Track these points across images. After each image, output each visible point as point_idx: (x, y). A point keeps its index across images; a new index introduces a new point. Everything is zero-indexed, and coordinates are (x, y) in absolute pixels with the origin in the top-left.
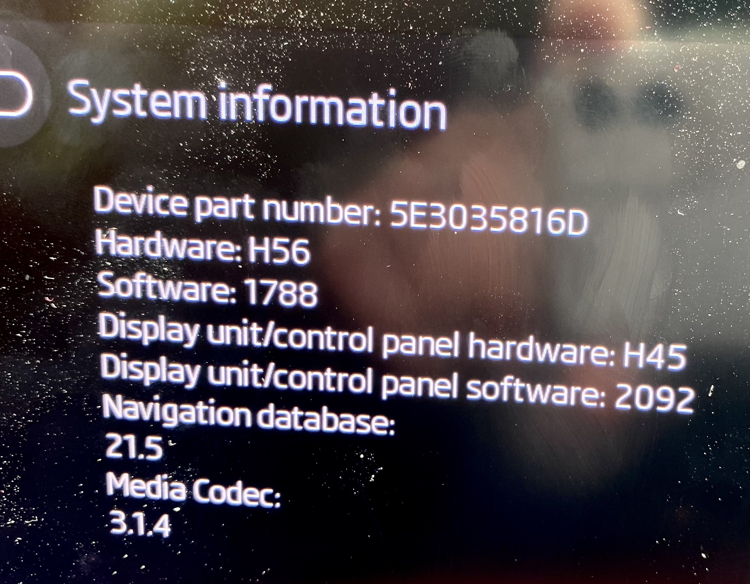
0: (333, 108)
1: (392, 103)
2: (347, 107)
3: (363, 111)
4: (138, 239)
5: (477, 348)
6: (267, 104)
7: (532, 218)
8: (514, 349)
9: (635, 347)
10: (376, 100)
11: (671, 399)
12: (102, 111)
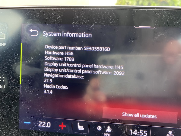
0: (77, 35)
1: (85, 34)
2: (79, 35)
3: (81, 35)
4: (51, 52)
5: (95, 66)
6: (69, 34)
7: (102, 49)
8: (100, 66)
9: (116, 66)
10: (83, 34)
11: (121, 73)
12: (47, 35)
